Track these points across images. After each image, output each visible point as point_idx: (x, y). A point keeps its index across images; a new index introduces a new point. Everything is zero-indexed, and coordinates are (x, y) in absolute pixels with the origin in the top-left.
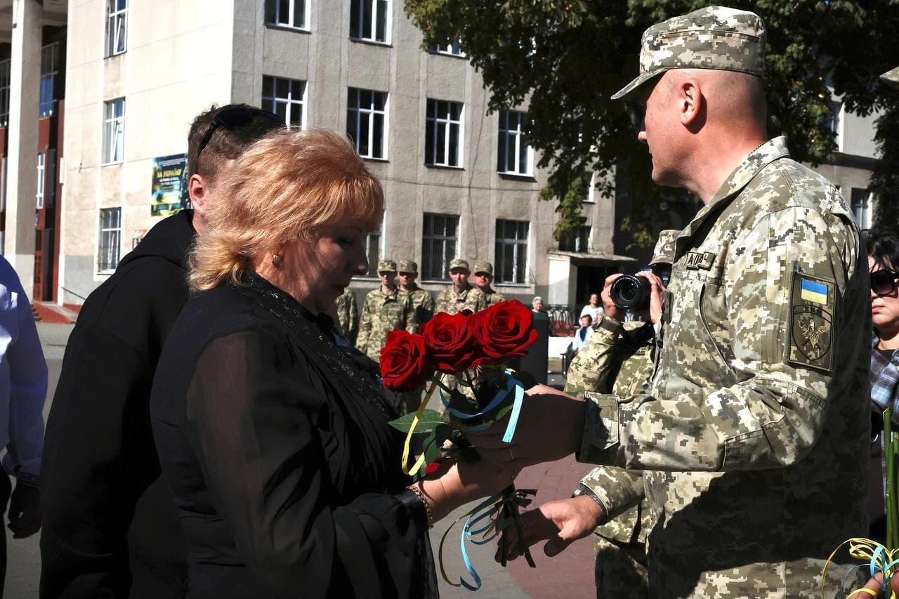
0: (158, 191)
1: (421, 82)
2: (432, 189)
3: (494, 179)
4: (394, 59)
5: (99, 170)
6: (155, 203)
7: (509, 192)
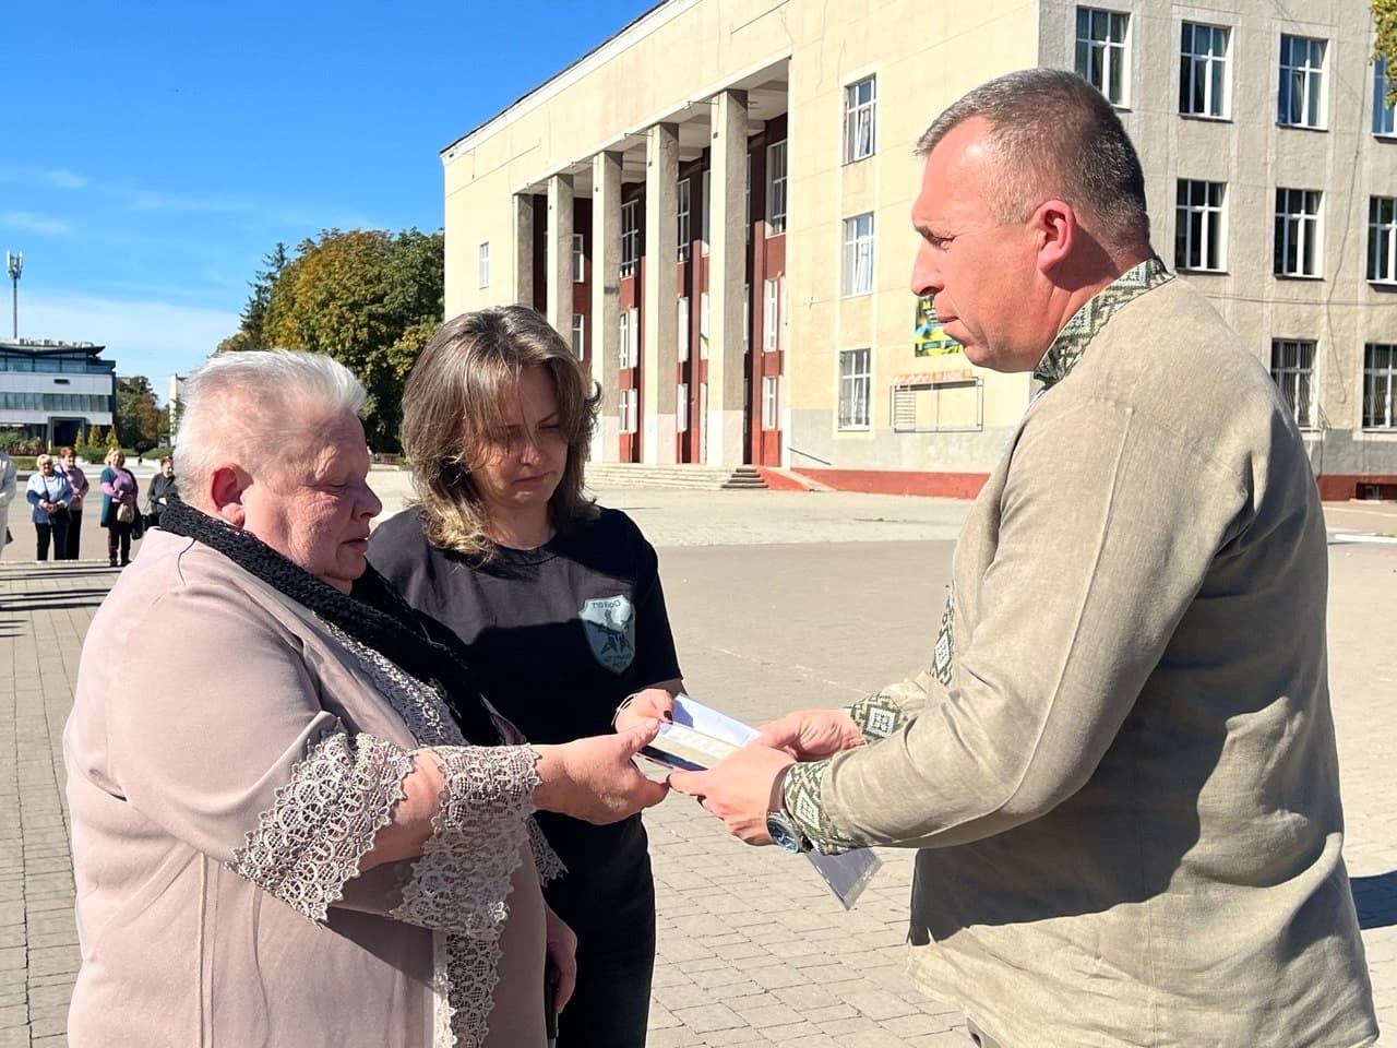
0: (924, 324)
1: (1269, 166)
2: (1283, 308)
3: (1362, 289)
4: (1235, 138)
5: (838, 304)
6: (921, 341)
7: (1381, 308)
